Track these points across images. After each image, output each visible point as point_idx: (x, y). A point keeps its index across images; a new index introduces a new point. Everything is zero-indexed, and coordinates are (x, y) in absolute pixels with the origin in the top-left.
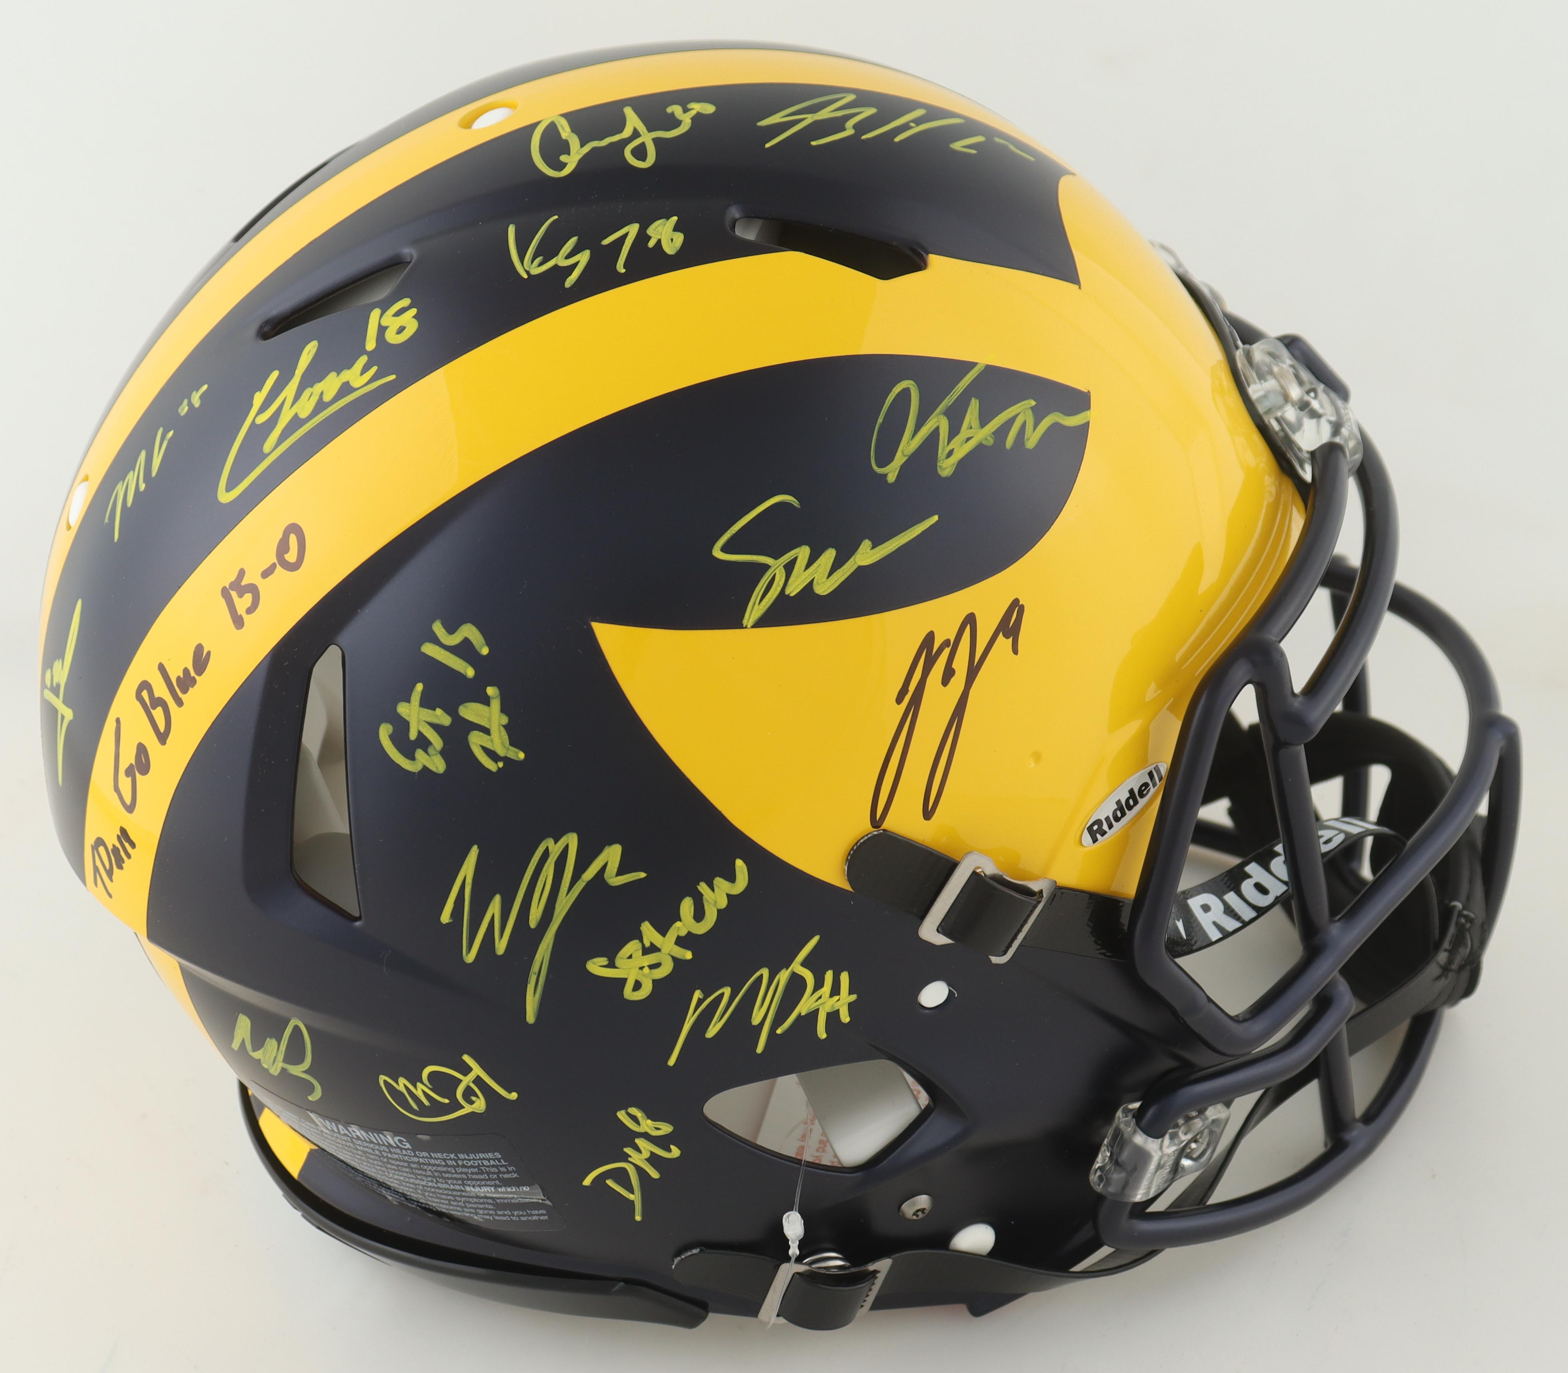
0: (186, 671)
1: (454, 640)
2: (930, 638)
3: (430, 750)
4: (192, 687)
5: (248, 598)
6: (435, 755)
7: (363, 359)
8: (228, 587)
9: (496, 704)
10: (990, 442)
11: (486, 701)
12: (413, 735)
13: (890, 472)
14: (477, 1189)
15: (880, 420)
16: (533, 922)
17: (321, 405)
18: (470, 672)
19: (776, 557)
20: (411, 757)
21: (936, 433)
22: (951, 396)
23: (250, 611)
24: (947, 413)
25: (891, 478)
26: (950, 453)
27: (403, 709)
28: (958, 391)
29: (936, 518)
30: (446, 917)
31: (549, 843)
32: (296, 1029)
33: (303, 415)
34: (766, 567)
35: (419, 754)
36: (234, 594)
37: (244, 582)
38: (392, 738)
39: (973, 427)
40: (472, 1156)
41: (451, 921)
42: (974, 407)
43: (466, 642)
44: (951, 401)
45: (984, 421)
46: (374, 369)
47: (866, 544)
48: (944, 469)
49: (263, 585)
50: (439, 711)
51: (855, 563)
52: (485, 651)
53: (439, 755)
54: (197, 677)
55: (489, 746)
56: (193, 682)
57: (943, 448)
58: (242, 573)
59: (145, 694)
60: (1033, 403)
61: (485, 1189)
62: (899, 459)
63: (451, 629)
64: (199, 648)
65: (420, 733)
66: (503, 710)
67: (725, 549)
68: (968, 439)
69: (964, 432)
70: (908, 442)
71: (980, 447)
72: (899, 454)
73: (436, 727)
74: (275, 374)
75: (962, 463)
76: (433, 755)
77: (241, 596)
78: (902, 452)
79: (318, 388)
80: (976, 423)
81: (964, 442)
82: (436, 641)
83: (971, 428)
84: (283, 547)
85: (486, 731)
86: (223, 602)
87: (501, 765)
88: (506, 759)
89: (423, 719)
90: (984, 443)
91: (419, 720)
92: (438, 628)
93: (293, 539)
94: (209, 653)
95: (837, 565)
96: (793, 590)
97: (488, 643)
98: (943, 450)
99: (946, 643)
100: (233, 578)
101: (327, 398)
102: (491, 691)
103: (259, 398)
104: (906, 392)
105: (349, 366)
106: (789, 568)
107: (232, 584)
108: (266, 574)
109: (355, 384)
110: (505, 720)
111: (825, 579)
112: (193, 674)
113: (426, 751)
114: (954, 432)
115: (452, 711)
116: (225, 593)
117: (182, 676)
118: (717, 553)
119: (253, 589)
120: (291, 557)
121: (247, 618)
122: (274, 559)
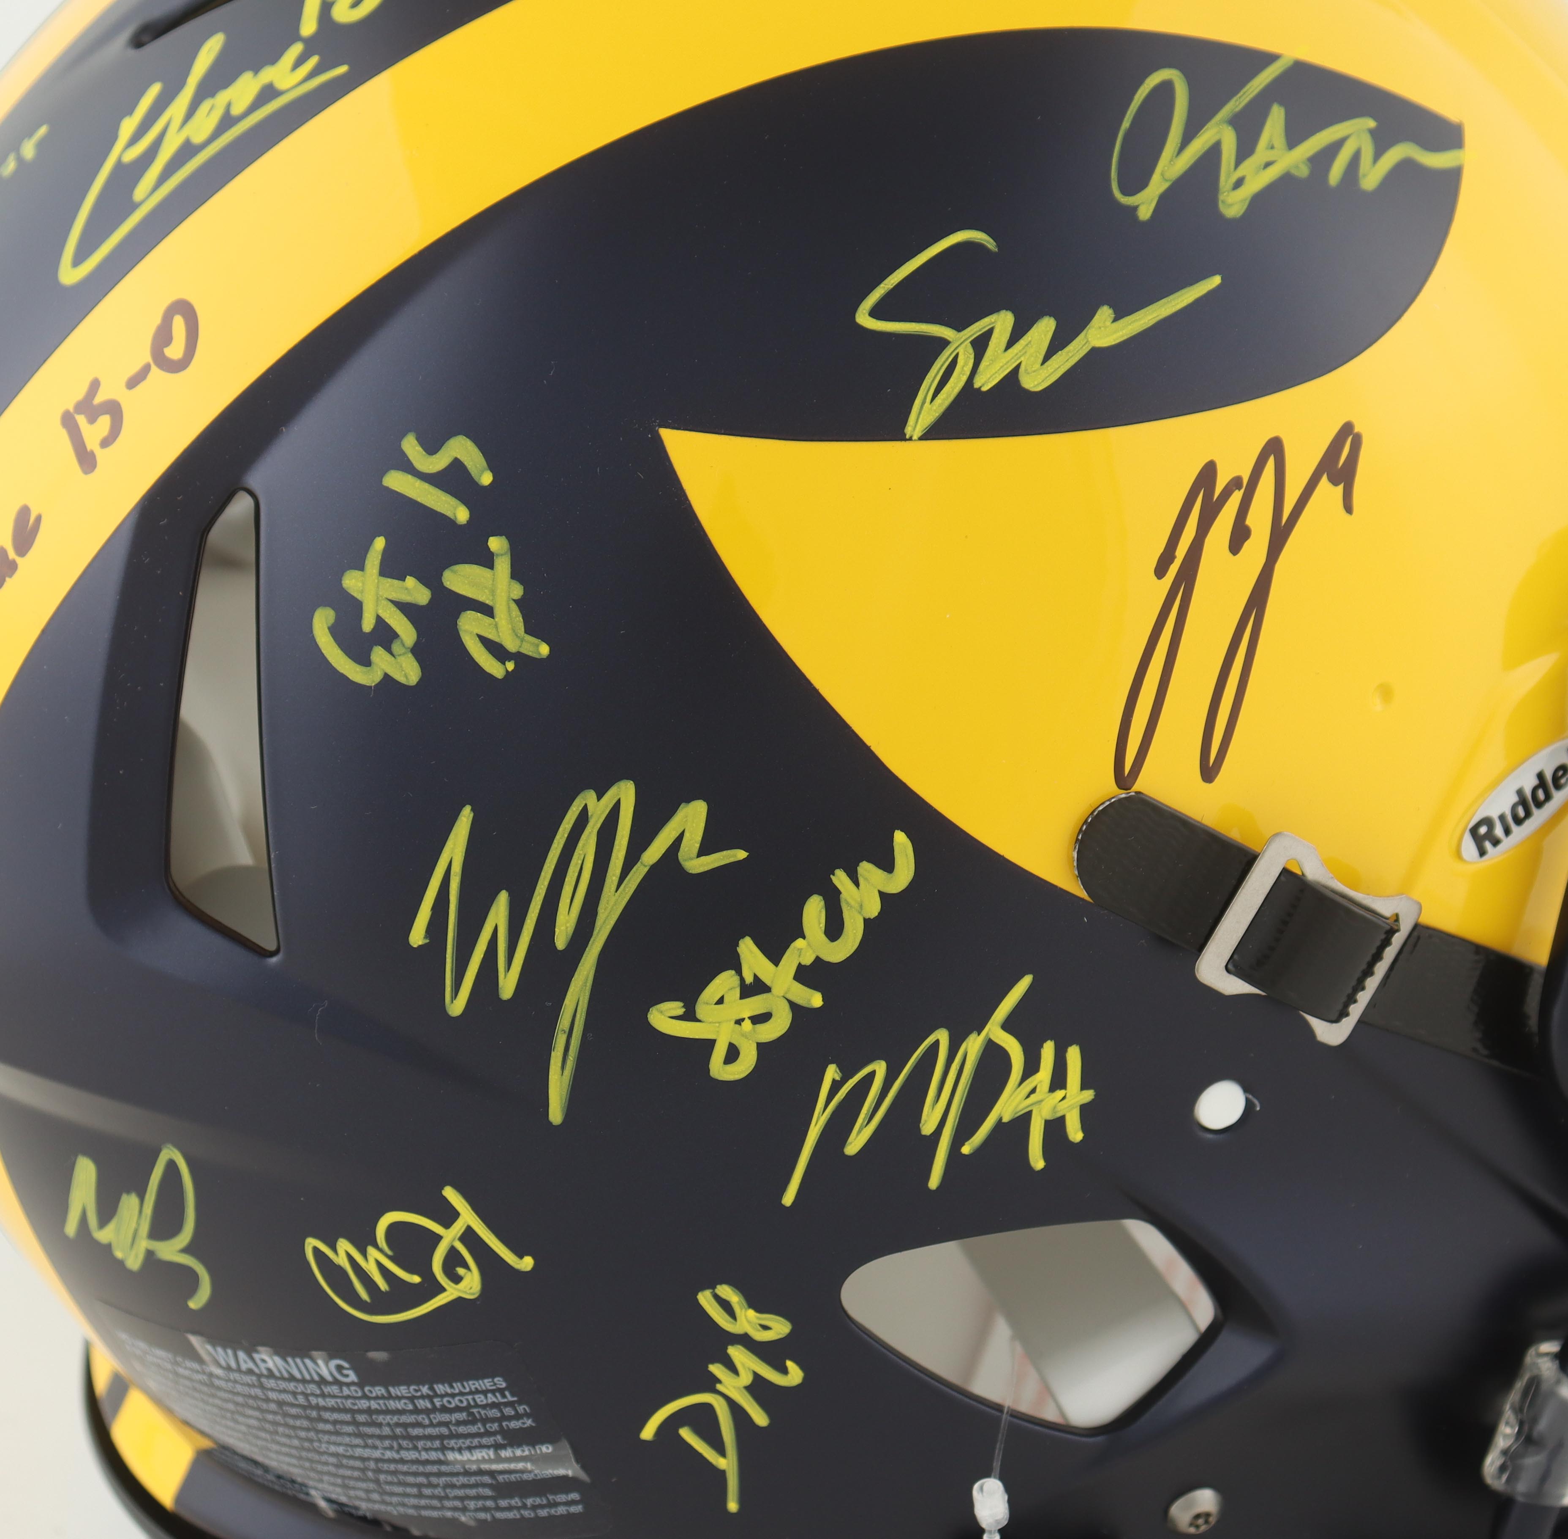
1: (437, 463)
2: (1209, 472)
3: (396, 647)
4: (10, 576)
5: (104, 422)
6: (404, 654)
7: (296, 49)
8: (72, 411)
9: (503, 565)
10: (1304, 172)
11: (487, 560)
12: (368, 624)
13: (1143, 203)
14: (466, 1456)
15: (1126, 124)
16: (561, 941)
17: (227, 121)
18: (462, 515)
19: (959, 327)
20: (364, 661)
21: (1214, 151)
22: (1240, 97)
23: (106, 443)
24: (1235, 121)
25: (1145, 213)
26: (1239, 183)
27: (352, 582)
28: (1251, 90)
29: (1216, 281)
30: (417, 936)
31: (588, 798)
32: (171, 1165)
33: (198, 138)
34: (943, 343)
35: (378, 654)
36: (81, 420)
37: (99, 399)
38: (335, 631)
39: (1276, 146)
40: (457, 1387)
41: (427, 941)
42: (1276, 118)
43: (457, 465)
44: (1239, 105)
45: (1293, 139)
46: (314, 61)
47: (1105, 313)
48: (1231, 205)
49: (128, 400)
50: (410, 581)
51: (1087, 341)
52: (486, 479)
53: (410, 655)
54: (19, 560)
55: (491, 635)
56: (12, 567)
57: (1227, 175)
58: (95, 385)
60: (1371, 123)
61: (478, 1455)
62: (1157, 186)
63: (432, 447)
64: (24, 512)
65: (380, 621)
66: (516, 574)
67: (876, 313)
68: (1268, 165)
69: (1261, 153)
70: (1171, 160)
71: (1286, 180)
72: (1156, 178)
73: (406, 608)
74: (155, 89)
75: (1258, 200)
76: (400, 655)
77: (92, 420)
78: (1162, 174)
79: (223, 98)
80: (1280, 141)
81: (1262, 167)
82: (409, 468)
83: (1272, 148)
84: (163, 336)
85: (487, 610)
86: (63, 436)
87: (510, 666)
88: (519, 657)
89: (385, 596)
90: (1295, 172)
91: (378, 598)
92: (411, 446)
93: (179, 324)
94: (39, 519)
95: (1056, 345)
96: (987, 380)
97: (492, 467)
98: (1228, 176)
99: (1236, 483)
100: (80, 393)
101: (236, 110)
102: (496, 544)
103: (128, 126)
104: (1166, 87)
105: (273, 59)
106: (980, 345)
107: (78, 406)
108: (133, 382)
109: (281, 85)
110: (518, 591)
111: (1038, 365)
112: (12, 555)
113: (389, 650)
114: (1245, 150)
115: (432, 580)
116: (68, 421)
118: (864, 319)
119: (114, 410)
120: (175, 351)
121: (101, 455)
122: (147, 358)
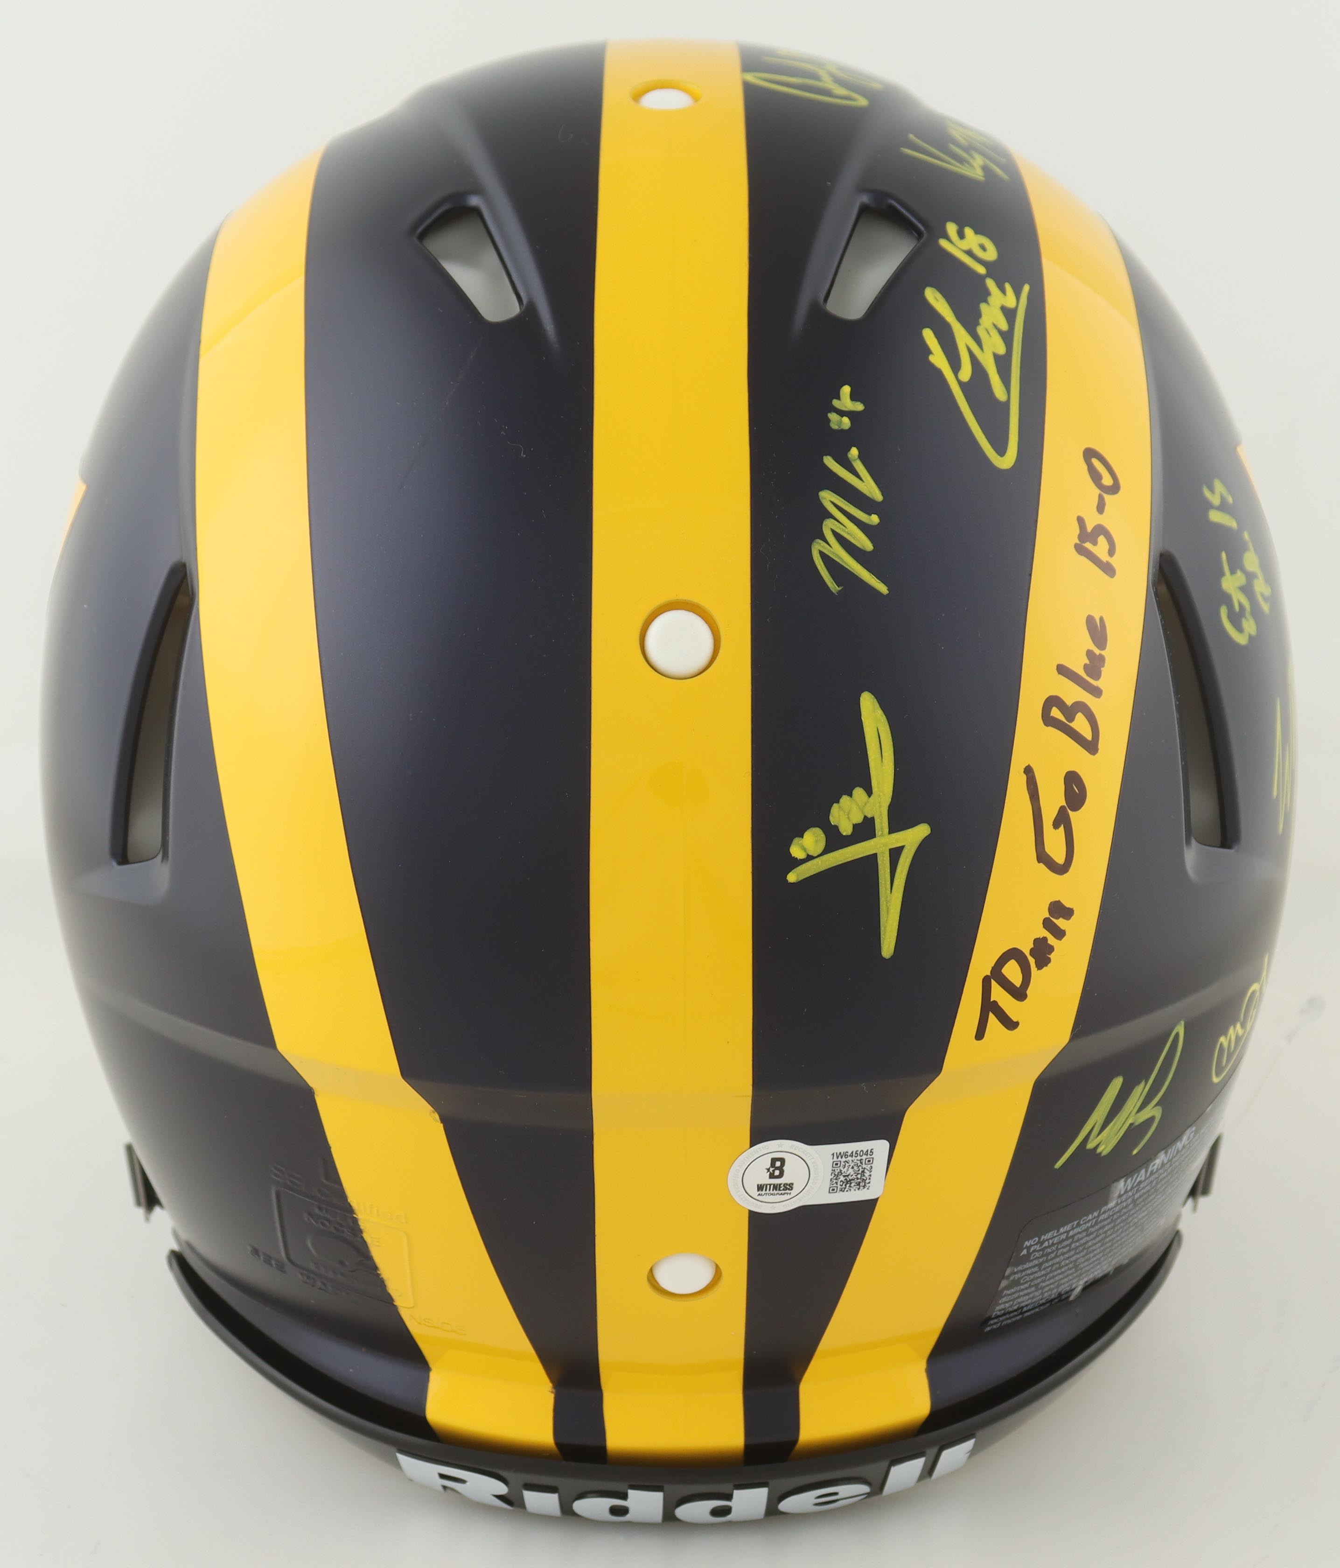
0: (1089, 653)
4: (1103, 667)
5: (1102, 540)
7: (991, 283)
8: (1078, 542)
12: (1236, 607)
17: (1005, 336)
20: (1241, 630)
23: (1112, 552)
27: (1224, 585)
33: (1002, 351)
35: (1244, 623)
36: (1088, 545)
37: (1089, 529)
46: (1009, 285)
49: (1104, 521)
54: (1103, 653)
56: (1101, 660)
58: (1081, 521)
59: (1056, 713)
64: (1090, 620)
73: (1242, 590)
77: (1095, 543)
79: (986, 322)
84: (1094, 476)
86: (1083, 559)
91: (1234, 589)
93: (1095, 462)
94: (1101, 619)
100: (1076, 530)
101: (1003, 327)
103: (938, 359)
105: (986, 292)
107: (1080, 537)
108: (1101, 507)
109: (1010, 305)
112: (1097, 652)
116: (1080, 549)
117: (1088, 662)
119: (1100, 530)
120: (1107, 481)
121: (1113, 561)
122: (1097, 492)
